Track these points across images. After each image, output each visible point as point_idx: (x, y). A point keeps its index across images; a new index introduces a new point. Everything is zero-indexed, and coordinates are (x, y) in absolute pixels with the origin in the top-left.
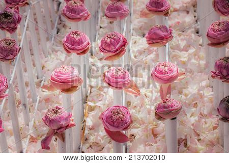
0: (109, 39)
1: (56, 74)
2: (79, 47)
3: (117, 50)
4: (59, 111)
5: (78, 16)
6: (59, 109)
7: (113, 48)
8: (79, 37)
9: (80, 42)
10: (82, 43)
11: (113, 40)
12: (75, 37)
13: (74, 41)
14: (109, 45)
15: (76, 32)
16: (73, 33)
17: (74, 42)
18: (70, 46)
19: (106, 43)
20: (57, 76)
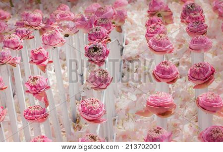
0: (198, 68)
1: (152, 99)
2: (169, 76)
3: (206, 78)
4: (160, 130)
5: (164, 49)
6: (160, 129)
7: (202, 77)
8: (169, 66)
9: (170, 72)
10: (172, 72)
11: (202, 69)
12: (166, 67)
13: (164, 70)
14: (198, 74)
15: (165, 62)
16: (163, 63)
17: (164, 72)
18: (160, 75)
19: (195, 71)
20: (153, 100)
